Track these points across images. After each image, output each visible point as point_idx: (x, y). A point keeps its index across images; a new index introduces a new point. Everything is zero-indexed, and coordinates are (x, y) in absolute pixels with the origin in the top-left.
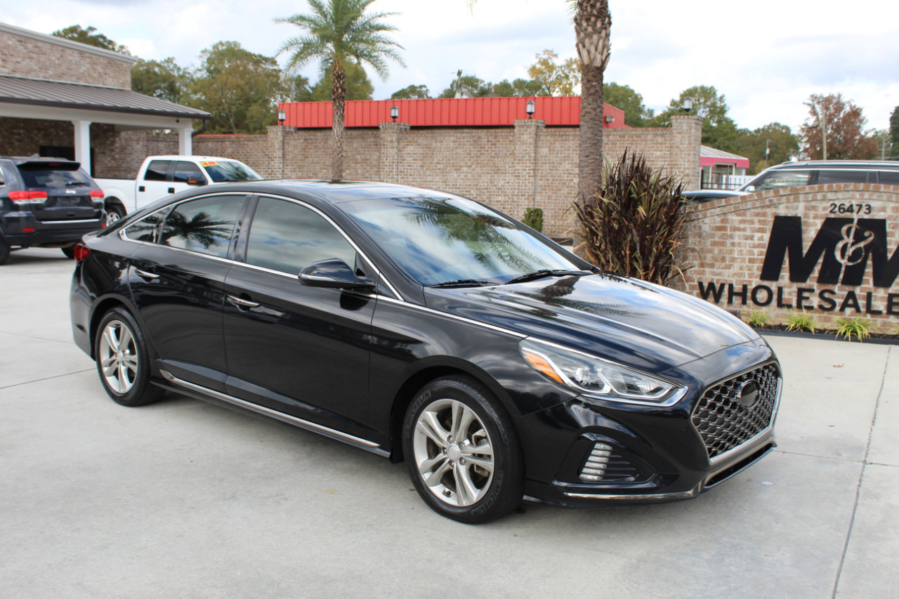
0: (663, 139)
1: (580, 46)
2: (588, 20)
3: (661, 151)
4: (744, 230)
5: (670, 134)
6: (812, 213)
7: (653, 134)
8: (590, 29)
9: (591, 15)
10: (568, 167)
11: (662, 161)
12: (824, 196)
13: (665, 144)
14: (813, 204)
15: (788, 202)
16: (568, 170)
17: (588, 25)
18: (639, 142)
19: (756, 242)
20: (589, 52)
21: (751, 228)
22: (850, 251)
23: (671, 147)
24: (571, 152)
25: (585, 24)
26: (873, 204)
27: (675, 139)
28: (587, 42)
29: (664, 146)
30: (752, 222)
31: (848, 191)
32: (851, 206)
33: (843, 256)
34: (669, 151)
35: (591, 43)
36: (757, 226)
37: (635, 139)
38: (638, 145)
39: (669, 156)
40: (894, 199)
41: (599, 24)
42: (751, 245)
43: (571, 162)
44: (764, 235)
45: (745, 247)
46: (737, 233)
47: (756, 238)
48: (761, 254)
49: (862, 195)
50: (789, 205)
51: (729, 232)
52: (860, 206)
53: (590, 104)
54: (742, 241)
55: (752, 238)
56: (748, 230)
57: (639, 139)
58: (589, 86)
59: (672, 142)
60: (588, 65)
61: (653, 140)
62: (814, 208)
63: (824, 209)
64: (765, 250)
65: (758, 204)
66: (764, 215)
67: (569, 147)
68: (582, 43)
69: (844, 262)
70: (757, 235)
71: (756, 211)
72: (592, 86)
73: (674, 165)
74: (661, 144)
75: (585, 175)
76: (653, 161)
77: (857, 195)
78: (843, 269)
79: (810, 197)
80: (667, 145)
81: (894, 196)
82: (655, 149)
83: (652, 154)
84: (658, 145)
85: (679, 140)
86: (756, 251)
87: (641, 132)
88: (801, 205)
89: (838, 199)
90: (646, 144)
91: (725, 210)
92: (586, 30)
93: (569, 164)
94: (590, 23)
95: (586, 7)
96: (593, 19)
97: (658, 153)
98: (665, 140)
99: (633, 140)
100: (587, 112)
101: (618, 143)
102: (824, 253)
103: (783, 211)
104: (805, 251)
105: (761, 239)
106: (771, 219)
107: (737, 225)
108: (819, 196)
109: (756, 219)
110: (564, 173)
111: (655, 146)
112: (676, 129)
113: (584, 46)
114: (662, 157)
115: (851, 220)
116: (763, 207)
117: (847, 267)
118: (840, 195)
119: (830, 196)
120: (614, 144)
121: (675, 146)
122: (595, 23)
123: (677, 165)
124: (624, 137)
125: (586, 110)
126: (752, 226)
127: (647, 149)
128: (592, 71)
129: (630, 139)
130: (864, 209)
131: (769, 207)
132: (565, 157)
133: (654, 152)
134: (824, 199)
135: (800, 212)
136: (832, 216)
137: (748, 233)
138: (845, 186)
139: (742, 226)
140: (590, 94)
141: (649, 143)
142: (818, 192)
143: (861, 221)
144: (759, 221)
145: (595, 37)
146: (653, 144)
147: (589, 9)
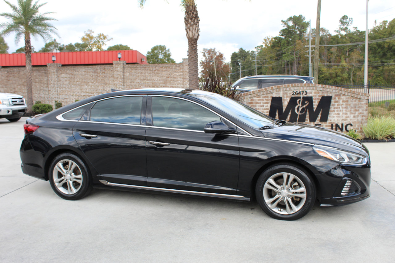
0: (179, 68)
1: (188, 30)
2: (191, 19)
3: (179, 73)
4: (260, 103)
5: (182, 66)
6: (285, 95)
7: (175, 66)
8: (192, 23)
9: (192, 17)
10: (138, 81)
11: (179, 77)
12: (290, 89)
13: (180, 70)
14: (286, 92)
15: (277, 91)
16: (138, 82)
17: (191, 21)
18: (169, 69)
19: (265, 107)
20: (192, 32)
21: (262, 102)
22: (300, 109)
23: (183, 71)
24: (139, 74)
25: (190, 21)
26: (308, 91)
27: (185, 68)
28: (191, 28)
29: (180, 71)
30: (263, 100)
31: (298, 86)
32: (300, 92)
33: (298, 111)
34: (182, 73)
35: (193, 29)
36: (265, 101)
37: (167, 68)
38: (169, 71)
39: (182, 75)
40: (315, 89)
41: (196, 21)
42: (263, 109)
43: (139, 79)
44: (268, 105)
45: (261, 110)
46: (257, 105)
47: (265, 106)
48: (267, 112)
49: (303, 88)
50: (277, 93)
51: (254, 105)
52: (303, 92)
53: (193, 54)
54: (260, 108)
55: (263, 106)
56: (262, 103)
57: (169, 68)
58: (192, 46)
59: (184, 69)
60: (192, 38)
61: (175, 69)
62: (286, 93)
63: (290, 94)
64: (269, 111)
65: (265, 93)
66: (268, 97)
67: (138, 72)
68: (189, 29)
69: (298, 113)
70: (265, 105)
71: (264, 95)
72: (194, 46)
73: (185, 79)
74: (179, 70)
75: (193, 84)
76: (176, 77)
77: (302, 88)
78: (298, 116)
79: (285, 89)
80: (181, 71)
81: (315, 87)
82: (176, 72)
83: (175, 74)
84: (177, 71)
85: (186, 68)
86: (265, 111)
87: (170, 65)
88: (281, 93)
89: (295, 89)
90: (172, 70)
91: (252, 96)
92: (191, 23)
93: (139, 80)
94: (192, 20)
95: (190, 14)
96: (193, 19)
97: (178, 74)
98: (180, 68)
99: (167, 69)
100: (192, 58)
101: (160, 70)
102: (291, 110)
103: (274, 95)
104: (284, 110)
105: (267, 106)
106: (270, 99)
107: (257, 101)
108: (288, 89)
109: (264, 99)
110: (137, 84)
111: (176, 71)
112: (185, 64)
113: (190, 30)
114: (180, 76)
115: (300, 98)
116: (267, 94)
117: (300, 115)
118: (295, 88)
119: (292, 88)
120: (158, 70)
121: (185, 71)
122: (194, 20)
123: (186, 79)
124: (163, 68)
125: (192, 57)
126: (263, 101)
127: (173, 72)
128: (194, 40)
129: (165, 68)
130: (304, 93)
131: (269, 94)
132: (137, 77)
133: (176, 74)
134: (290, 90)
135: (281, 95)
136: (293, 96)
137: (262, 104)
138: (297, 85)
139: (259, 102)
140: (193, 50)
141: (173, 70)
142: (287, 87)
143: (304, 98)
144: (266, 99)
145: (195, 26)
146: (175, 70)
147: (191, 14)
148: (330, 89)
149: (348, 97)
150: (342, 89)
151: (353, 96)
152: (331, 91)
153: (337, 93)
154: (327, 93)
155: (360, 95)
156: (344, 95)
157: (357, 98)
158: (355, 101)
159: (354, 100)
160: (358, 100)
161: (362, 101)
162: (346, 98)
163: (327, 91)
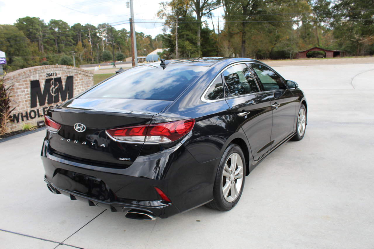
4: (21, 88)
6: (41, 78)
12: (44, 71)
14: (41, 74)
15: (34, 74)
19: (26, 93)
21: (23, 87)
22: (54, 90)
26: (57, 72)
30: (23, 85)
31: (50, 68)
32: (52, 74)
33: (53, 92)
36: (25, 86)
40: (61, 70)
42: (25, 95)
44: (28, 89)
45: (23, 96)
46: (19, 90)
47: (25, 91)
48: (28, 97)
49: (54, 69)
50: (34, 76)
51: (15, 91)
52: (54, 73)
54: (21, 93)
55: (24, 91)
56: (22, 88)
62: (41, 76)
63: (44, 76)
64: (30, 96)
65: (24, 77)
66: (26, 81)
69: (53, 94)
70: (26, 90)
71: (23, 80)
77: (52, 69)
78: (54, 97)
79: (40, 72)
86: (27, 96)
88: (37, 75)
89: (48, 71)
91: (13, 81)
103: (32, 79)
105: (27, 91)
106: (29, 83)
107: (18, 87)
108: (42, 71)
109: (24, 83)
115: (52, 79)
116: (25, 78)
117: (55, 96)
118: (48, 70)
119: (46, 70)
126: (23, 86)
130: (55, 74)
131: (27, 77)
134: (44, 72)
135: (37, 78)
136: (47, 78)
137: (23, 90)
138: (49, 66)
139: (20, 87)
142: (42, 70)
143: (55, 79)
144: (25, 84)
148: (72, 69)
149: (82, 75)
150: (78, 69)
151: (85, 74)
152: (72, 71)
153: (75, 72)
154: (69, 73)
155: (89, 73)
156: (80, 74)
157: (87, 76)
158: (86, 79)
159: (86, 77)
160: (88, 77)
161: (90, 78)
162: (81, 77)
163: (69, 72)
